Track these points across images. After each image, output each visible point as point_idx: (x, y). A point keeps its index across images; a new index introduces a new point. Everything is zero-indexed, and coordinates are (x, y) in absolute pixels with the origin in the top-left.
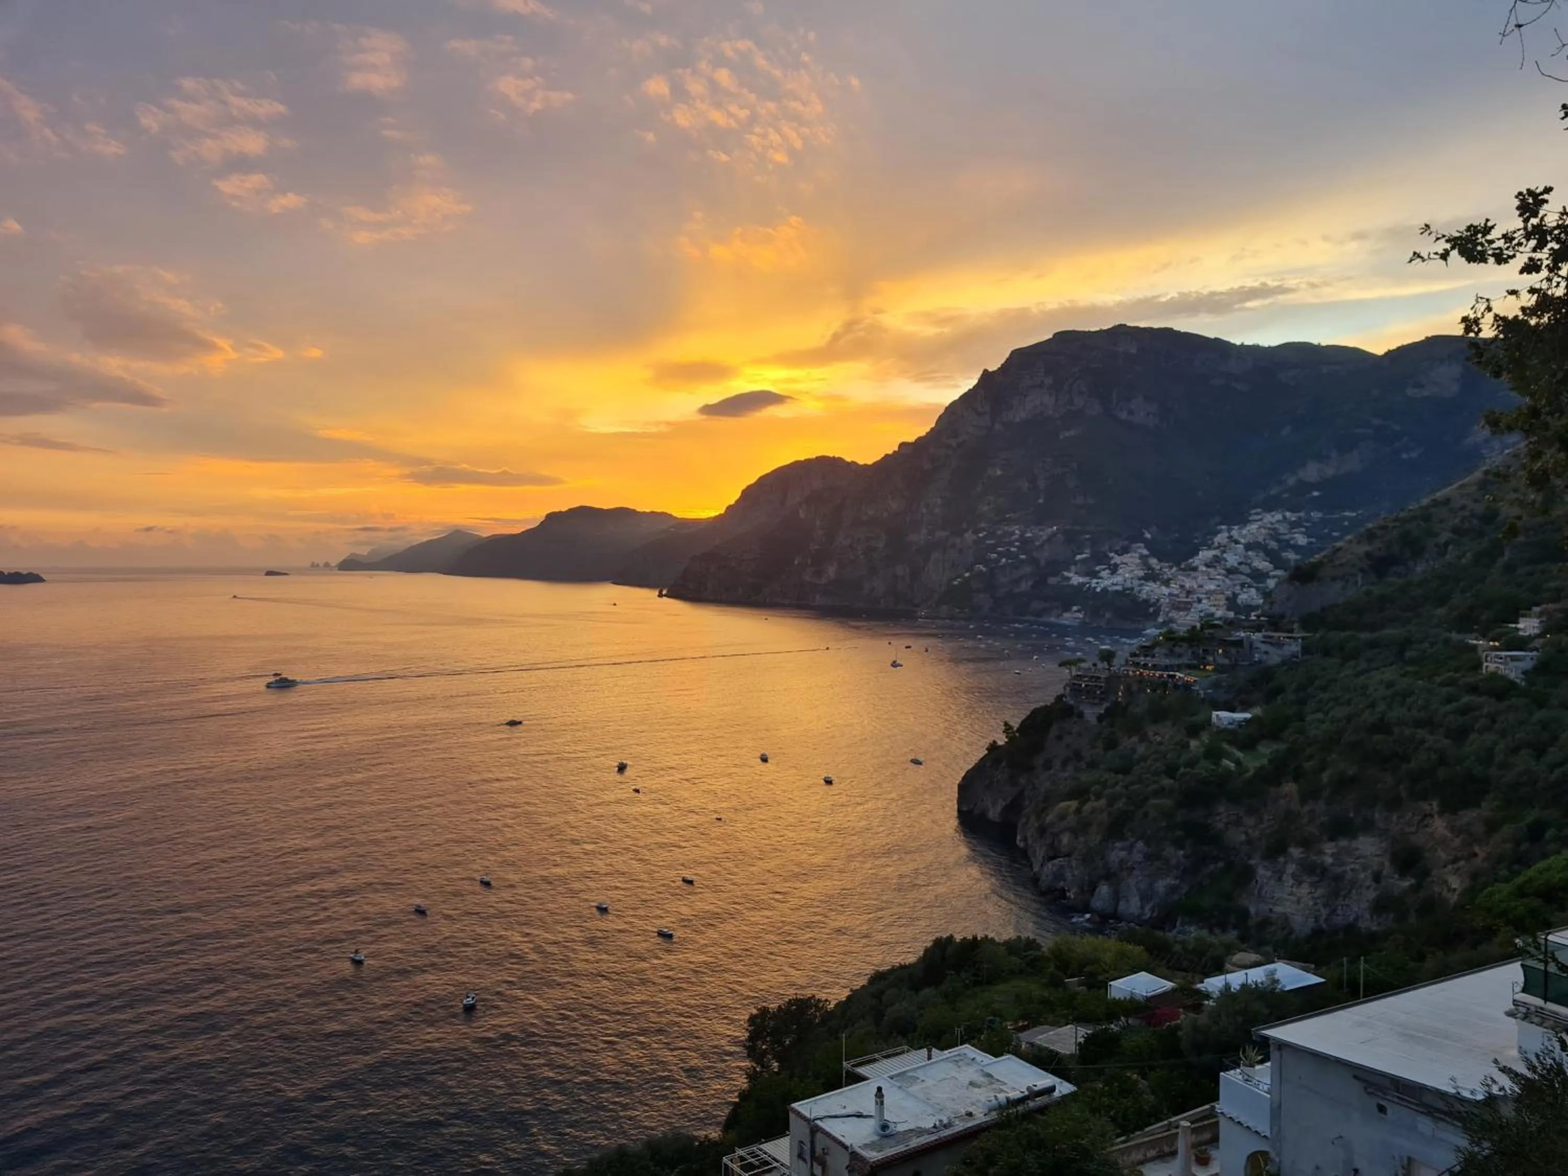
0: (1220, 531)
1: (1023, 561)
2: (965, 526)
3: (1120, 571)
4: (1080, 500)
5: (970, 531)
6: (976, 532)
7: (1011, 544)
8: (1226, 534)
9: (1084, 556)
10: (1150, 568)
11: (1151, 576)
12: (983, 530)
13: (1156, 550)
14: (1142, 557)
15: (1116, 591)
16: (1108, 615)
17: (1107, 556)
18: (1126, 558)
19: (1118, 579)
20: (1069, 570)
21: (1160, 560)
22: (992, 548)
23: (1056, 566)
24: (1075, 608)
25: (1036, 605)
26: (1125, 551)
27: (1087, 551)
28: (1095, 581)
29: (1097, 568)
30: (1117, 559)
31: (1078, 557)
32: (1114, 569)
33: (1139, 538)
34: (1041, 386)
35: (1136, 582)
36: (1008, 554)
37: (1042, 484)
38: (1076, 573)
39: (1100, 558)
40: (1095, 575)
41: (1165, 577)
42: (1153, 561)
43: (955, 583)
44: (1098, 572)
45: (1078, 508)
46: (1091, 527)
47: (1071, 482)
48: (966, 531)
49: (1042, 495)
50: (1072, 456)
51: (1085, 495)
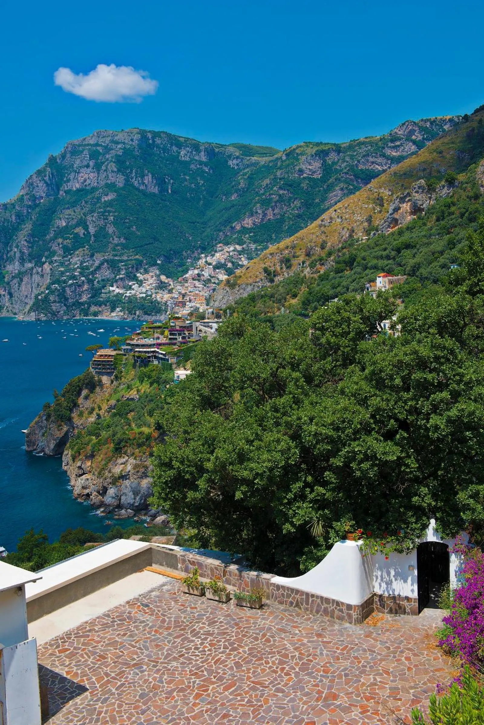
0: (200, 258)
1: (83, 281)
2: (44, 259)
3: (144, 285)
4: (116, 241)
5: (47, 263)
6: (51, 263)
7: (75, 270)
8: (204, 260)
9: (120, 276)
11: (162, 286)
12: (56, 261)
13: (164, 271)
14: (156, 275)
15: (143, 297)
16: (138, 313)
17: (136, 276)
18: (147, 276)
19: (143, 289)
20: (113, 286)
21: (167, 277)
22: (62, 273)
23: (106, 283)
24: (118, 309)
25: (94, 309)
26: (146, 272)
27: (124, 273)
28: (129, 291)
29: (130, 284)
30: (141, 277)
32: (140, 283)
33: (155, 264)
34: (88, 166)
35: (153, 291)
36: (74, 277)
37: (92, 230)
38: (117, 287)
39: (132, 277)
40: (128, 287)
41: (170, 287)
42: (163, 278)
43: (40, 297)
44: (131, 286)
45: (117, 245)
46: (125, 258)
47: (111, 230)
48: (44, 263)
49: (92, 238)
50: (109, 212)
51: (120, 238)
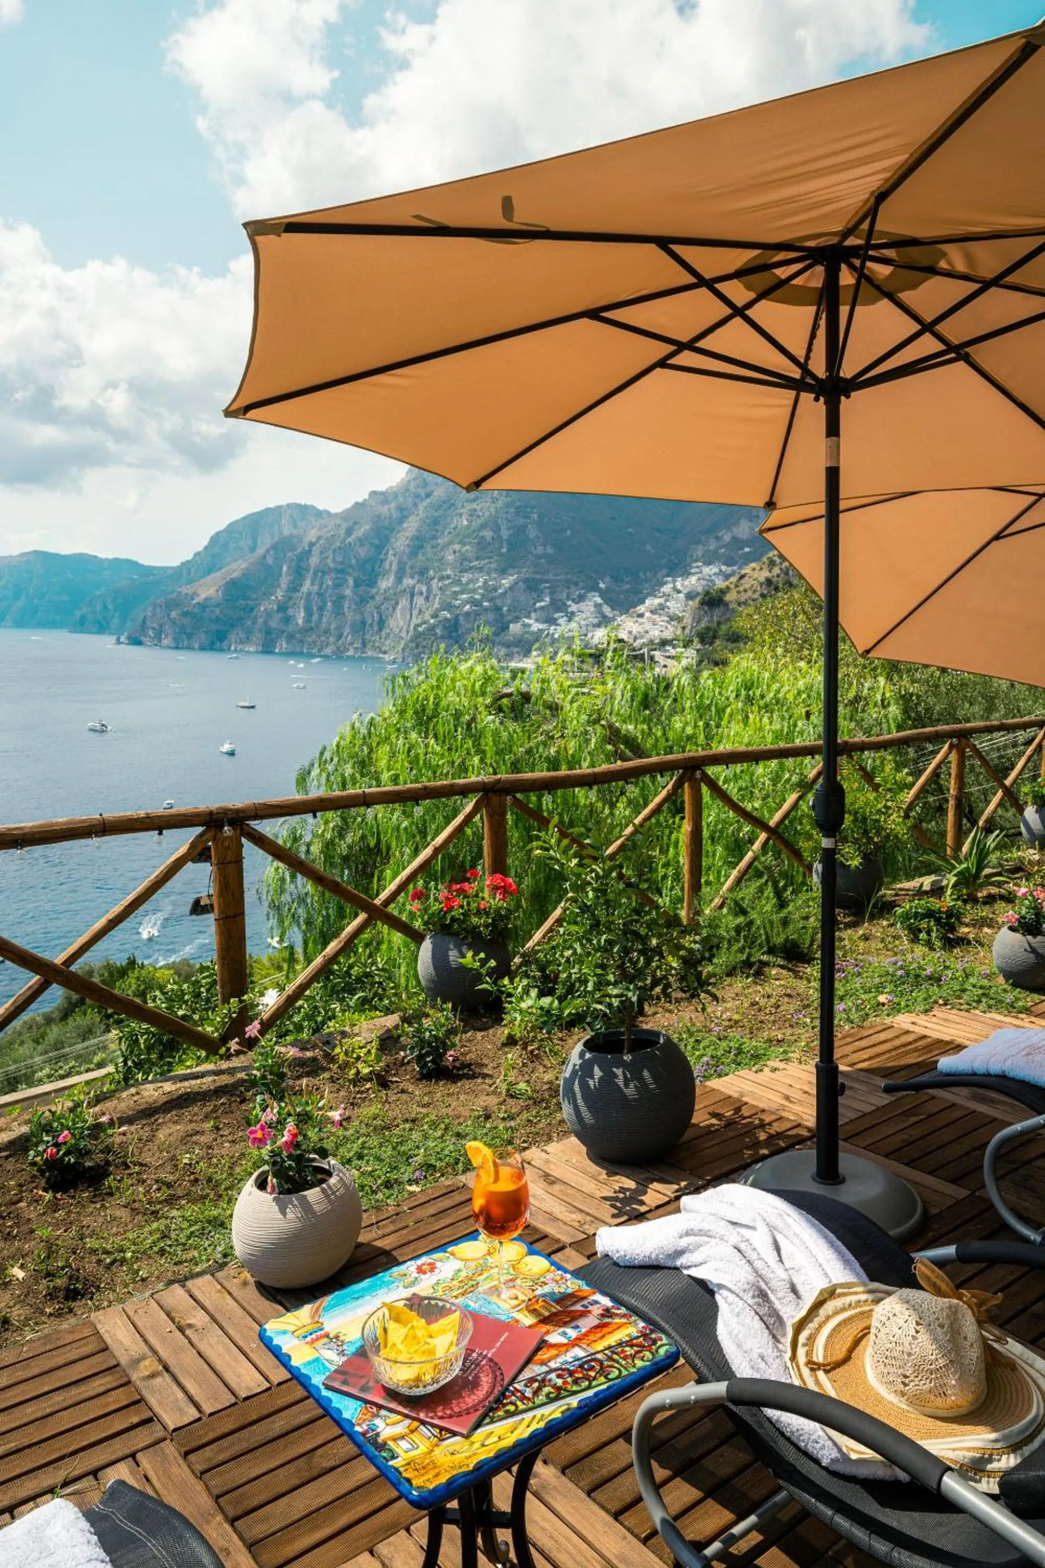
0: (665, 583)
1: (486, 609)
2: (431, 573)
3: (577, 619)
4: (540, 550)
5: (436, 580)
7: (475, 591)
8: (670, 585)
9: (543, 604)
10: (604, 617)
11: (604, 621)
12: (448, 577)
13: (610, 599)
14: (597, 605)
17: (565, 604)
18: (582, 606)
19: (573, 625)
20: (529, 617)
21: (613, 609)
22: (457, 596)
23: (518, 614)
26: (581, 599)
27: (547, 599)
28: (553, 628)
29: (556, 616)
30: (573, 607)
31: (538, 605)
32: (570, 617)
33: (595, 588)
36: (472, 602)
37: (505, 534)
38: (537, 620)
39: (558, 606)
40: (552, 621)
41: (616, 623)
42: (607, 610)
43: (420, 629)
44: (556, 619)
45: (539, 557)
46: (551, 576)
47: (532, 533)
48: (433, 578)
49: (505, 545)
50: (533, 507)
51: (545, 545)
